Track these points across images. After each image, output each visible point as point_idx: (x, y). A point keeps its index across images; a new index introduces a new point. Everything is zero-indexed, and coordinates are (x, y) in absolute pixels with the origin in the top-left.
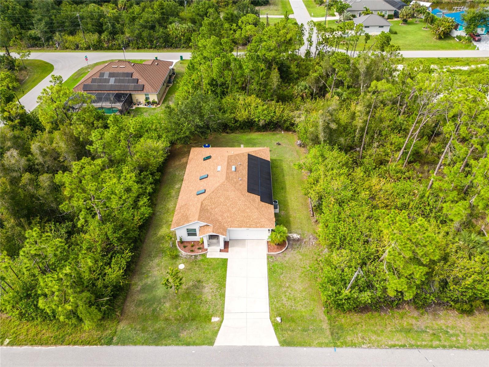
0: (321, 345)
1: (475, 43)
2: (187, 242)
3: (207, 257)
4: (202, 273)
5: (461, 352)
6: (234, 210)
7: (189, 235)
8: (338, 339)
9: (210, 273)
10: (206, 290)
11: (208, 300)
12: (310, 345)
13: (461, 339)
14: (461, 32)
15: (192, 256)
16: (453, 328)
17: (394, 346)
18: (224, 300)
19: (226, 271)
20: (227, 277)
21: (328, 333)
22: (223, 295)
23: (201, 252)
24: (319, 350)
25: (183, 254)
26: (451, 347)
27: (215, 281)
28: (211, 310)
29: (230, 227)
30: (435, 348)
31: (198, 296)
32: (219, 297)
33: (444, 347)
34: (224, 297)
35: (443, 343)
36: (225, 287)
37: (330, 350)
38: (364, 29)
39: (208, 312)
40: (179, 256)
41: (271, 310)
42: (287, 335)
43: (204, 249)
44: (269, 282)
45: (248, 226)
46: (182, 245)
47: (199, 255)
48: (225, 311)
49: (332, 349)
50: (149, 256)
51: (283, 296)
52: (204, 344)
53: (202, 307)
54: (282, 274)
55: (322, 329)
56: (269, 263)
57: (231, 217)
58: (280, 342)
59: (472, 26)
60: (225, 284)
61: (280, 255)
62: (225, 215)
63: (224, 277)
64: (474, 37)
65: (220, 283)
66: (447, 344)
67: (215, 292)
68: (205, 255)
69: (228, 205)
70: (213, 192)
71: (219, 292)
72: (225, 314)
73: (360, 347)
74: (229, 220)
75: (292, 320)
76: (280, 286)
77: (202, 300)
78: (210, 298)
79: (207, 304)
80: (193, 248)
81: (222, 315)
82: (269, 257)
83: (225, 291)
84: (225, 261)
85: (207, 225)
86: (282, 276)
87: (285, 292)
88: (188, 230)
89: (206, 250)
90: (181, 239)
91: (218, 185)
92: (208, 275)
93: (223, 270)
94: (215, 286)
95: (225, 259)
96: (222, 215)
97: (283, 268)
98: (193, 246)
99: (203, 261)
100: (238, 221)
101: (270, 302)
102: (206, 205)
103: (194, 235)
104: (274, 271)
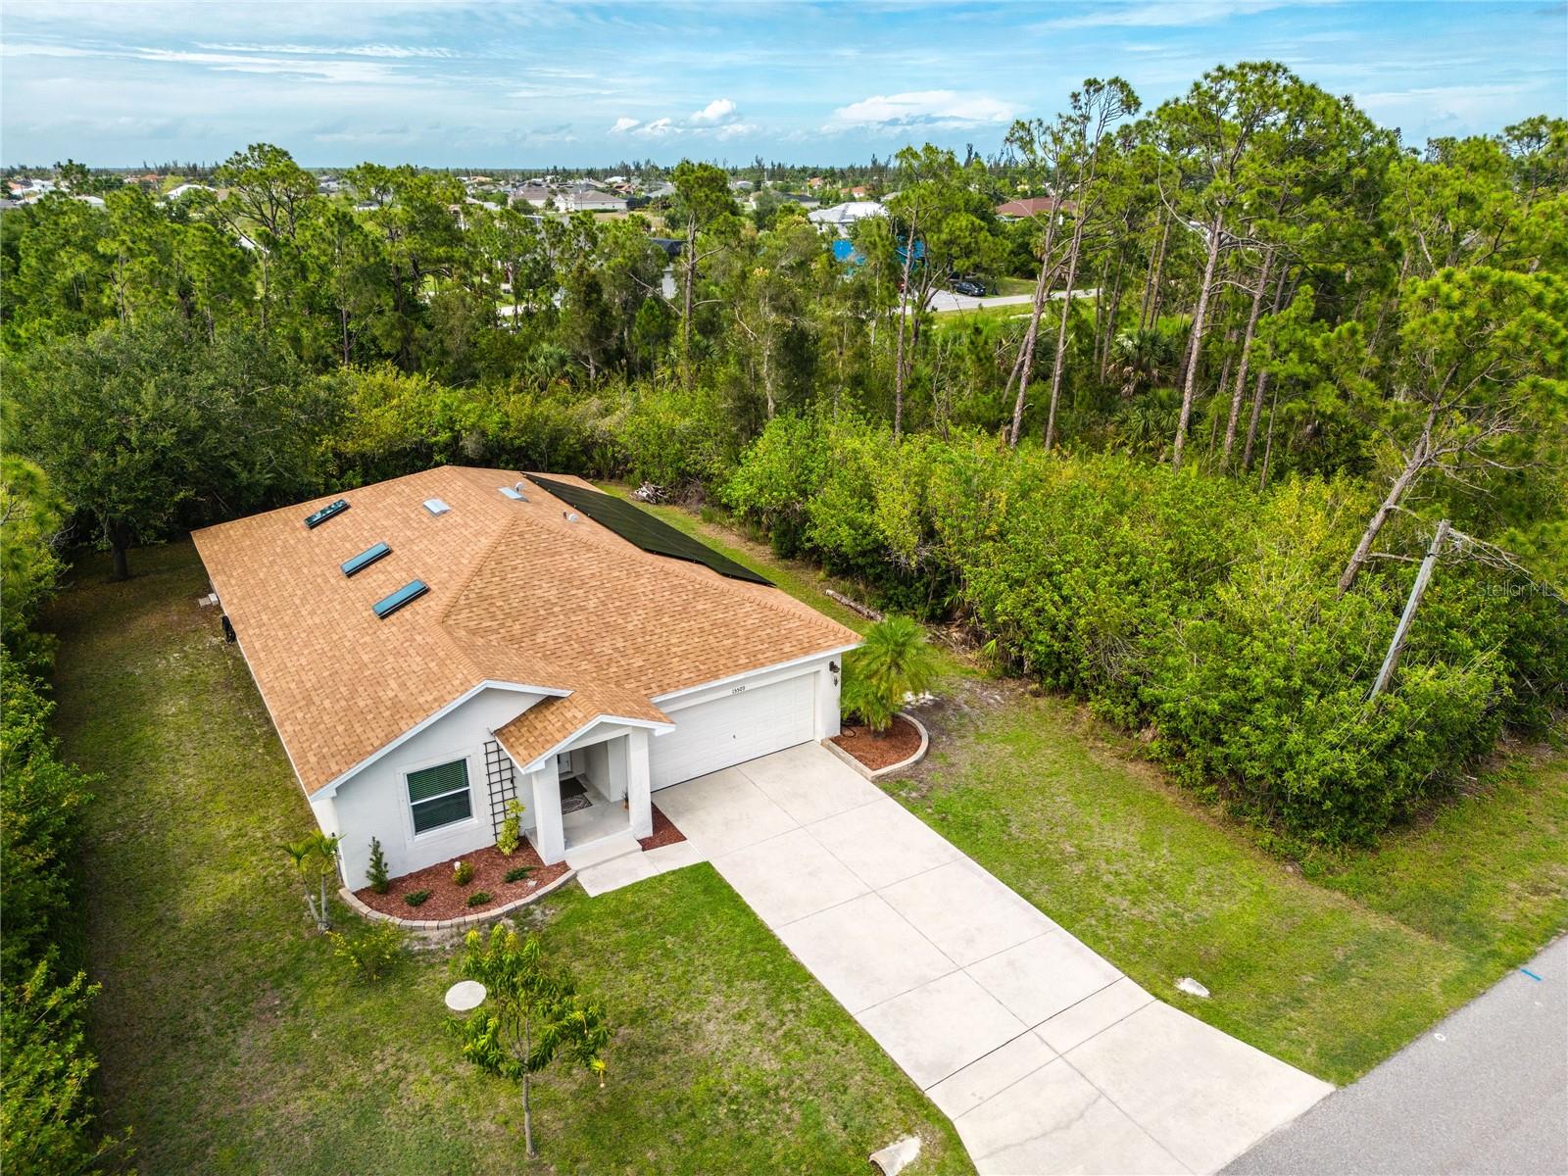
2: (416, 876)
3: (592, 893)
4: (618, 972)
7: (425, 819)
10: (716, 1035)
11: (771, 1083)
15: (493, 922)
18: (863, 1035)
19: (745, 910)
20: (779, 933)
22: (834, 1016)
23: (537, 887)
25: (435, 935)
27: (732, 975)
28: (832, 1125)
29: (664, 691)
31: (695, 1090)
32: (820, 1031)
34: (850, 1020)
36: (811, 977)
39: (822, 1139)
40: (411, 955)
43: (549, 869)
44: (990, 866)
45: (743, 660)
46: (395, 900)
47: (537, 902)
48: (920, 1080)
50: (179, 1040)
53: (765, 1131)
54: (1007, 821)
56: (911, 806)
57: (637, 650)
60: (797, 966)
61: (927, 764)
62: (605, 647)
63: (762, 939)
65: (764, 975)
67: (773, 1023)
68: (570, 892)
69: (591, 605)
70: (479, 572)
71: (797, 1013)
72: (935, 1096)
74: (638, 662)
75: (1239, 965)
76: (1052, 865)
77: (732, 1101)
78: (772, 1064)
79: (779, 1101)
80: (478, 888)
81: (918, 1110)
82: (891, 786)
83: (825, 993)
84: (704, 876)
85: (549, 701)
86: (1014, 829)
87: (1093, 876)
88: (417, 782)
89: (563, 867)
90: (378, 862)
91: (485, 542)
92: (669, 966)
93: (727, 911)
94: (748, 993)
95: (696, 868)
96: (587, 653)
97: (984, 802)
98: (466, 880)
99: (583, 919)
100: (685, 656)
101: (1081, 936)
102: (473, 632)
103: (460, 808)
104: (966, 826)
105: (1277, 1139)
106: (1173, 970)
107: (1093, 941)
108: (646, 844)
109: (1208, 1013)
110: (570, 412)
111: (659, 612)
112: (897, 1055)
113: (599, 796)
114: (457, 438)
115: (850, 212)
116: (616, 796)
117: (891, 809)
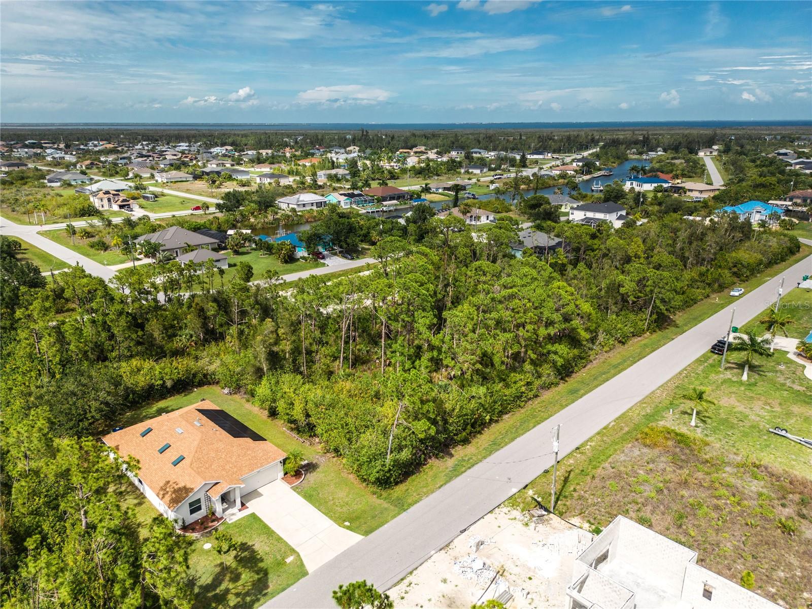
0: (394, 517)
1: (322, 261)
2: (191, 524)
3: (230, 523)
5: (480, 465)
6: (234, 459)
7: (192, 512)
8: (403, 506)
9: (247, 532)
10: (257, 546)
11: (268, 552)
12: (387, 522)
13: (474, 458)
14: (301, 253)
15: (210, 531)
16: (466, 456)
17: (442, 486)
18: (285, 541)
19: (262, 521)
21: (392, 507)
22: (279, 539)
23: (218, 523)
24: (395, 519)
25: (198, 536)
26: (473, 466)
27: (260, 535)
28: (278, 556)
29: (242, 476)
30: (465, 471)
32: (277, 542)
33: (469, 468)
34: (282, 539)
35: (467, 467)
36: (275, 532)
37: (404, 515)
38: (215, 264)
39: (277, 559)
40: (194, 540)
41: (335, 521)
42: (364, 527)
43: (220, 518)
44: (313, 505)
45: (259, 465)
46: (188, 530)
47: (218, 526)
48: (294, 547)
49: (404, 513)
51: (334, 507)
52: (299, 579)
53: (267, 559)
55: (386, 509)
56: (299, 493)
58: (363, 535)
59: (312, 245)
60: (273, 531)
61: (304, 481)
62: (227, 467)
63: (266, 526)
64: (318, 256)
65: (266, 533)
66: (469, 466)
67: (268, 542)
68: (225, 523)
69: (223, 456)
71: (272, 539)
72: (296, 549)
73: (421, 500)
74: (235, 470)
75: (358, 518)
76: (326, 502)
77: (261, 555)
78: (268, 549)
79: (269, 554)
80: (205, 525)
81: (293, 551)
82: (294, 489)
83: (278, 535)
84: (253, 516)
85: (217, 483)
86: (320, 495)
87: (334, 504)
88: (191, 505)
89: (222, 518)
90: (184, 522)
91: (196, 443)
92: (247, 535)
93: (258, 522)
94: (263, 537)
95: (252, 514)
96: (224, 469)
97: (315, 490)
98: (202, 523)
99: (229, 528)
100: (246, 466)
101: (329, 517)
102: (197, 468)
103: (199, 508)
104: (310, 496)
105: (352, 547)
106: (345, 521)
107: (331, 518)
108: (240, 510)
109: (348, 528)
110: (199, 364)
111: (239, 455)
112: (290, 544)
113: (228, 500)
114: (164, 382)
115: (301, 199)
116: (232, 500)
117: (294, 495)
